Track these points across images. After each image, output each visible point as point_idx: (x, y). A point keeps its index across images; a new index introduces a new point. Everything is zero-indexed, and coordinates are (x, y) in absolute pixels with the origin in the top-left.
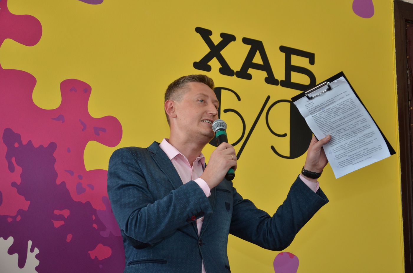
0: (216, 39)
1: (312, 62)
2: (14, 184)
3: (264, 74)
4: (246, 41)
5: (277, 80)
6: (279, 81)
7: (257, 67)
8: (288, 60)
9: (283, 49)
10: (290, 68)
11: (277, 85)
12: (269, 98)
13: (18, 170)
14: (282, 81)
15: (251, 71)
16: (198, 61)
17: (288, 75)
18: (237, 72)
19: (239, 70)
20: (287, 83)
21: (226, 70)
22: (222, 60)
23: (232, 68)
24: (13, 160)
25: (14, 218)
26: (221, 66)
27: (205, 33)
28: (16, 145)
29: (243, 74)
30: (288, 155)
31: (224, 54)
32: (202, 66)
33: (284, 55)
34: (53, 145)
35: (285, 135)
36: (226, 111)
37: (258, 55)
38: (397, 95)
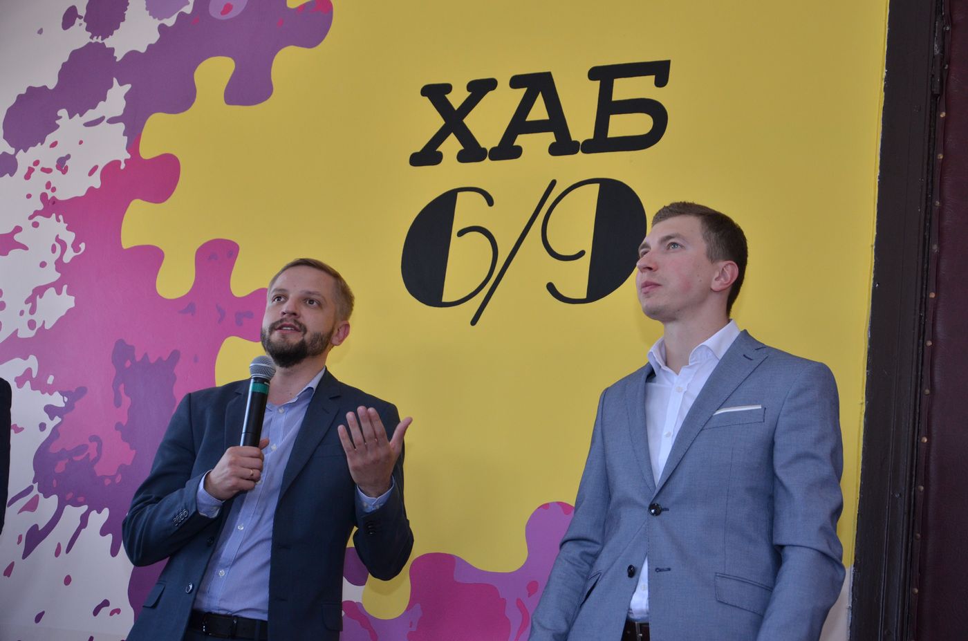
0: (457, 98)
1: (661, 81)
2: (118, 426)
3: (550, 138)
4: (516, 82)
5: (577, 143)
6: (581, 142)
7: (538, 127)
8: (606, 92)
9: (594, 74)
10: (607, 107)
11: (575, 152)
12: (553, 183)
13: (126, 401)
14: (587, 142)
15: (521, 140)
16: (418, 149)
17: (602, 124)
18: (493, 150)
19: (496, 144)
20: (601, 143)
21: (472, 152)
22: (466, 137)
23: (482, 145)
24: (122, 387)
25: (113, 478)
26: (461, 148)
27: (436, 93)
28: (128, 364)
29: (507, 150)
30: (584, 296)
31: (470, 121)
32: (428, 156)
33: (596, 85)
34: (175, 356)
35: (582, 253)
36: (461, 233)
37: (540, 103)
38: (883, 94)
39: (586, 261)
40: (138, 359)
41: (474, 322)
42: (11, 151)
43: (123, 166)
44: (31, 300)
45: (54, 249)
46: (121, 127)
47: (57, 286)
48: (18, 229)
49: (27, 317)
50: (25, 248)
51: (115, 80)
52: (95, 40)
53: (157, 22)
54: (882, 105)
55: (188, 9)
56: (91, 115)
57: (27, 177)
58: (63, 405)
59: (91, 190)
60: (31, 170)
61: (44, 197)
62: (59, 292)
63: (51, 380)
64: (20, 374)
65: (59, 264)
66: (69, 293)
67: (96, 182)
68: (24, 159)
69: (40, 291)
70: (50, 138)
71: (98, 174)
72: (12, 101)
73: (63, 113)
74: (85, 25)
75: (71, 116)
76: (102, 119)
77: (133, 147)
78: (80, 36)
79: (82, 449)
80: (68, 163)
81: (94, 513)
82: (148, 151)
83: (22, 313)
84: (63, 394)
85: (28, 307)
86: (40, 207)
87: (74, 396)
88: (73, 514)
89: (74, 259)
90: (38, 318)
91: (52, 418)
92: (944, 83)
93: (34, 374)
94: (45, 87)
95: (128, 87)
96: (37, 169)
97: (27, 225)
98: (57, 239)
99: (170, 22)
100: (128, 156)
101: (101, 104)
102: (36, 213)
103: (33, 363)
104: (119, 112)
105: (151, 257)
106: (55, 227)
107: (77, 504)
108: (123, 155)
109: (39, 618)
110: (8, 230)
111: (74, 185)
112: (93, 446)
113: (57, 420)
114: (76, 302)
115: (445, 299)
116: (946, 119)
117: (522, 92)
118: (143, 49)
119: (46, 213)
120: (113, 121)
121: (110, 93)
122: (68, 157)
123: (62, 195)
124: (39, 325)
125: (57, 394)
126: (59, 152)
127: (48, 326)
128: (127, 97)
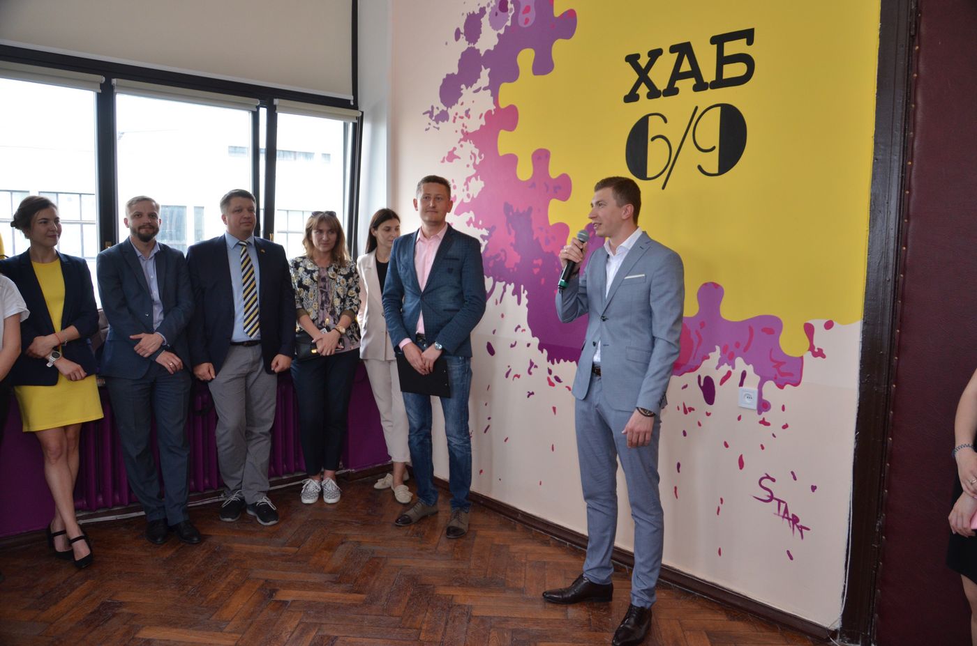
0: (643, 62)
1: (750, 42)
2: (512, 244)
3: (692, 81)
4: (673, 49)
5: (707, 83)
6: (709, 83)
7: (686, 75)
8: (720, 51)
9: (714, 40)
10: (722, 60)
11: (706, 89)
12: (697, 108)
13: (513, 232)
14: (712, 82)
15: (678, 84)
16: (627, 93)
17: (719, 71)
18: (664, 90)
19: (665, 87)
20: (720, 83)
21: (654, 93)
22: (650, 85)
23: (659, 89)
24: (510, 225)
25: (513, 269)
26: (648, 91)
27: (633, 59)
28: (511, 214)
29: (671, 91)
30: (717, 172)
31: (651, 75)
32: (632, 97)
33: (715, 46)
34: (530, 209)
35: (714, 148)
36: (653, 139)
37: (686, 60)
38: (879, 40)
39: (717, 151)
40: (515, 211)
41: (663, 188)
42: (445, 109)
43: (493, 113)
44: (466, 184)
45: (471, 158)
46: (489, 92)
47: (475, 176)
48: (455, 149)
49: (466, 192)
50: (459, 158)
51: (483, 67)
52: (470, 46)
53: (496, 33)
54: (878, 47)
55: (509, 23)
56: (475, 86)
57: (454, 121)
58: (487, 234)
59: (482, 126)
60: (455, 118)
61: (462, 131)
62: (477, 179)
63: (480, 223)
64: (468, 219)
65: (475, 166)
66: (481, 180)
67: (483, 122)
68: (451, 112)
69: (469, 179)
70: (460, 100)
71: (483, 117)
72: (441, 82)
73: (463, 86)
74: (465, 37)
75: (467, 88)
76: (480, 88)
77: (496, 102)
78: (463, 44)
79: (498, 256)
80: (470, 113)
81: (508, 285)
82: (503, 105)
83: (463, 190)
84: (487, 229)
85: (465, 188)
86: (462, 137)
87: (491, 230)
88: (500, 285)
89: (480, 162)
90: (471, 192)
91: (484, 241)
92: (917, 28)
93: (474, 220)
94: (453, 74)
95: (489, 70)
96: (458, 117)
97: (458, 146)
98: (472, 153)
99: (502, 31)
100: (495, 107)
101: (479, 80)
102: (461, 140)
103: (471, 214)
104: (487, 84)
105: (512, 160)
106: (469, 147)
107: (501, 281)
108: (493, 107)
109: (494, 332)
110: (451, 149)
111: (475, 124)
112: (503, 254)
113: (486, 242)
114: (485, 184)
115: (648, 176)
116: (919, 50)
117: (677, 54)
118: (492, 48)
119: (464, 139)
120: (485, 89)
121: (482, 74)
122: (469, 110)
123: (470, 130)
124: (471, 196)
125: (484, 229)
126: (465, 108)
127: (475, 196)
128: (490, 75)
